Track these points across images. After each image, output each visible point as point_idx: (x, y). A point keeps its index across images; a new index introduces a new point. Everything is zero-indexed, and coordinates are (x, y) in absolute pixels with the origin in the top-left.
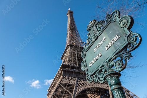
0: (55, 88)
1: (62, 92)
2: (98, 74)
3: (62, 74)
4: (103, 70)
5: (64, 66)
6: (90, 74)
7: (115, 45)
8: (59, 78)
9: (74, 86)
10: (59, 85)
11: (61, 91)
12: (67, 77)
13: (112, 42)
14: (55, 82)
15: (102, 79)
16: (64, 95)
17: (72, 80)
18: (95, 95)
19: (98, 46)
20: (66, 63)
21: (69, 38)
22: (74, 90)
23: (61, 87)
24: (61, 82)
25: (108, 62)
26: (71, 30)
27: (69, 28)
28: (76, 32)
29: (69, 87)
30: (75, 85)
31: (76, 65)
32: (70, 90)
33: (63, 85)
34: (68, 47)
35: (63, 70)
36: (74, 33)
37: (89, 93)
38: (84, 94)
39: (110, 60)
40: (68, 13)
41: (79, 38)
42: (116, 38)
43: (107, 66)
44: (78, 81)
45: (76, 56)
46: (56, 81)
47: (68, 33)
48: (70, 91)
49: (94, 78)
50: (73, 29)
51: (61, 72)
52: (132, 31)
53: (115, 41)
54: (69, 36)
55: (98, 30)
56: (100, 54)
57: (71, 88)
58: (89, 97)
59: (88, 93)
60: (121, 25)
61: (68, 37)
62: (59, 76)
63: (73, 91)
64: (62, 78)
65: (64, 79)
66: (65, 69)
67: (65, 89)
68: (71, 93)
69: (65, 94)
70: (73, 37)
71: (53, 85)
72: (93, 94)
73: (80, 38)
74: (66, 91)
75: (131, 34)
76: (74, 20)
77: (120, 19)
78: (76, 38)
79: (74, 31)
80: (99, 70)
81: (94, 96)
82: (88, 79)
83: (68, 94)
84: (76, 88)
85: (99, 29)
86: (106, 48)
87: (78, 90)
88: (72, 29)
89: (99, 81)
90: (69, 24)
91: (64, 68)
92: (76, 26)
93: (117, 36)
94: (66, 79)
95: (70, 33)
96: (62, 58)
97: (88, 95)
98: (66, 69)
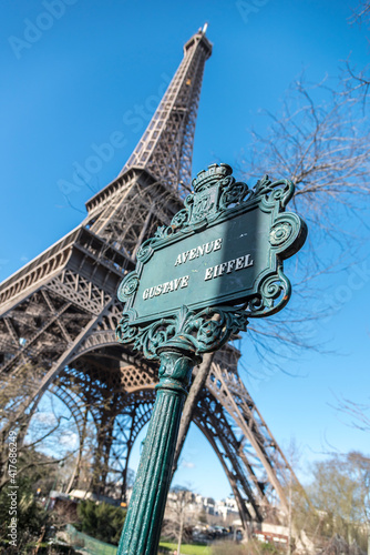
0: (21, 299)
1: (39, 322)
2: (150, 332)
3: (64, 260)
4: (169, 329)
5: (85, 236)
6: (131, 321)
7: (230, 277)
8: (50, 270)
9: (90, 320)
10: (39, 292)
11: (36, 314)
12: (80, 279)
13: (230, 266)
14: (27, 278)
15: (154, 350)
16: (42, 334)
17: (92, 297)
18: (144, 377)
19: (192, 253)
20: (98, 231)
21: (151, 143)
22: (84, 331)
23: (41, 301)
24: (49, 284)
25: (190, 314)
26: (171, 118)
27: (169, 104)
28: (184, 133)
29: (72, 316)
30: (95, 319)
31: (131, 254)
32: (72, 326)
33: (51, 299)
34: (130, 173)
35: (75, 249)
36: (176, 134)
37: (130, 363)
38: (112, 357)
39: (197, 311)
40: (193, 43)
41: (185, 161)
42: (243, 261)
43: (181, 324)
44: (110, 309)
45: (147, 221)
46: (33, 274)
47: (154, 122)
48: (69, 330)
49: (136, 337)
50: (182, 116)
51: (66, 253)
52: (282, 269)
53: (237, 268)
54: (154, 137)
55: (218, 206)
56: (184, 281)
57: (76, 321)
58: (125, 373)
59: (124, 360)
60: (273, 232)
61: (149, 139)
62: (52, 262)
63: (78, 334)
64: (60, 277)
65: (65, 281)
66: (82, 249)
67: (55, 315)
68: (68, 337)
69: (47, 330)
70: (167, 150)
71: (17, 285)
72: (142, 369)
73: (188, 163)
74: (54, 325)
75: (276, 273)
76: (203, 83)
77: (281, 215)
78: (175, 156)
79: (182, 129)
80: (158, 323)
81: (141, 376)
82: (123, 330)
83: (59, 335)
84: (95, 330)
85: (221, 206)
86: (208, 273)
87: (98, 338)
88: (176, 116)
89: (144, 349)
90: (175, 91)
91: (82, 244)
92: (198, 112)
93: (247, 257)
94: (74, 285)
95: (164, 126)
96: (90, 205)
97: (125, 367)
98: (89, 250)
